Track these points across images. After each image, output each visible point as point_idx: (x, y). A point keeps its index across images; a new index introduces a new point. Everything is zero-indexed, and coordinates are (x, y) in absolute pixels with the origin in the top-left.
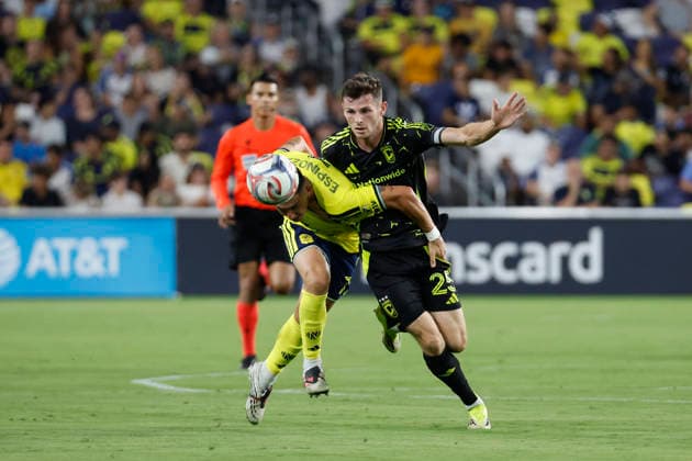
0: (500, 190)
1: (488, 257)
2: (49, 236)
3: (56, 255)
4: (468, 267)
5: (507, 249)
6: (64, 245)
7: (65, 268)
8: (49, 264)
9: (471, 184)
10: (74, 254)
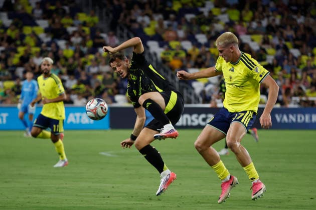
0: (201, 99)
1: (197, 118)
2: (74, 112)
3: (76, 118)
4: (192, 121)
5: (203, 116)
6: (78, 115)
7: (78, 121)
8: (74, 121)
9: (192, 98)
10: (80, 117)
